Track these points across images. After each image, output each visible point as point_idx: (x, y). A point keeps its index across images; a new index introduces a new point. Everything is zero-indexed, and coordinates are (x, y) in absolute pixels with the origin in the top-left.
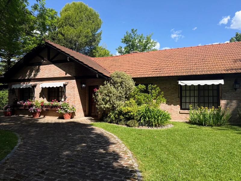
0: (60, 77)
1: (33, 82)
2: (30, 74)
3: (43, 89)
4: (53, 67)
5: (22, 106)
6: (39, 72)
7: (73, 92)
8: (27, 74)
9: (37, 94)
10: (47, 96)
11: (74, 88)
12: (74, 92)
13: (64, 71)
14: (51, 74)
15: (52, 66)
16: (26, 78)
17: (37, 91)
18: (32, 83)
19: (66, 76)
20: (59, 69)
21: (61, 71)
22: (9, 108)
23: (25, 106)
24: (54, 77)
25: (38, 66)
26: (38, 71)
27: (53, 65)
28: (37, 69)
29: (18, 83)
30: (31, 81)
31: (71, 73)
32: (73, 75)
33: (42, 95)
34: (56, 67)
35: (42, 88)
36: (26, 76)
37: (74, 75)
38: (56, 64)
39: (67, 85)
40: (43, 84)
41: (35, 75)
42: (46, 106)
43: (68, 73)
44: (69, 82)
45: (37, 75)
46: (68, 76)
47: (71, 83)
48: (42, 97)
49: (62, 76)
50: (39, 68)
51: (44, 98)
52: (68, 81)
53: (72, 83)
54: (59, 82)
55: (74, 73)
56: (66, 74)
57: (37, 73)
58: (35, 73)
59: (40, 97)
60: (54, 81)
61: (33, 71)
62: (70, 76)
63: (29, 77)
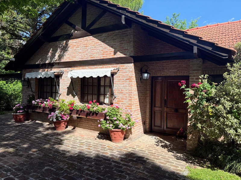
0: (103, 59)
1: (57, 68)
2: (53, 55)
3: (74, 81)
4: (91, 40)
5: (40, 107)
6: (67, 50)
7: (127, 88)
8: (48, 56)
9: (64, 89)
10: (79, 93)
11: (129, 79)
12: (129, 88)
13: (112, 47)
14: (87, 54)
15: (89, 39)
16: (47, 62)
17: (64, 84)
18: (55, 70)
19: (115, 56)
20: (102, 43)
21: (105, 48)
22: (22, 109)
23: (44, 108)
24: (93, 59)
25: (65, 42)
26: (65, 49)
27: (91, 37)
28: (64, 47)
29: (35, 70)
30: (54, 66)
31: (125, 50)
32: (128, 54)
33: (71, 91)
34: (96, 40)
35: (72, 78)
36: (46, 59)
37: (132, 55)
38: (97, 35)
39: (116, 73)
40: (73, 71)
41: (60, 57)
42: (78, 112)
43: (118, 51)
44: (122, 67)
45: (64, 57)
46: (119, 56)
47: (124, 71)
48: (70, 95)
49: (108, 57)
50: (67, 44)
51: (74, 96)
52: (118, 66)
53: (127, 70)
54: (101, 68)
55: (132, 49)
56: (115, 53)
57: (63, 53)
58: (61, 52)
59: (68, 94)
60: (93, 67)
61: (57, 50)
62: (122, 55)
63: (51, 61)
